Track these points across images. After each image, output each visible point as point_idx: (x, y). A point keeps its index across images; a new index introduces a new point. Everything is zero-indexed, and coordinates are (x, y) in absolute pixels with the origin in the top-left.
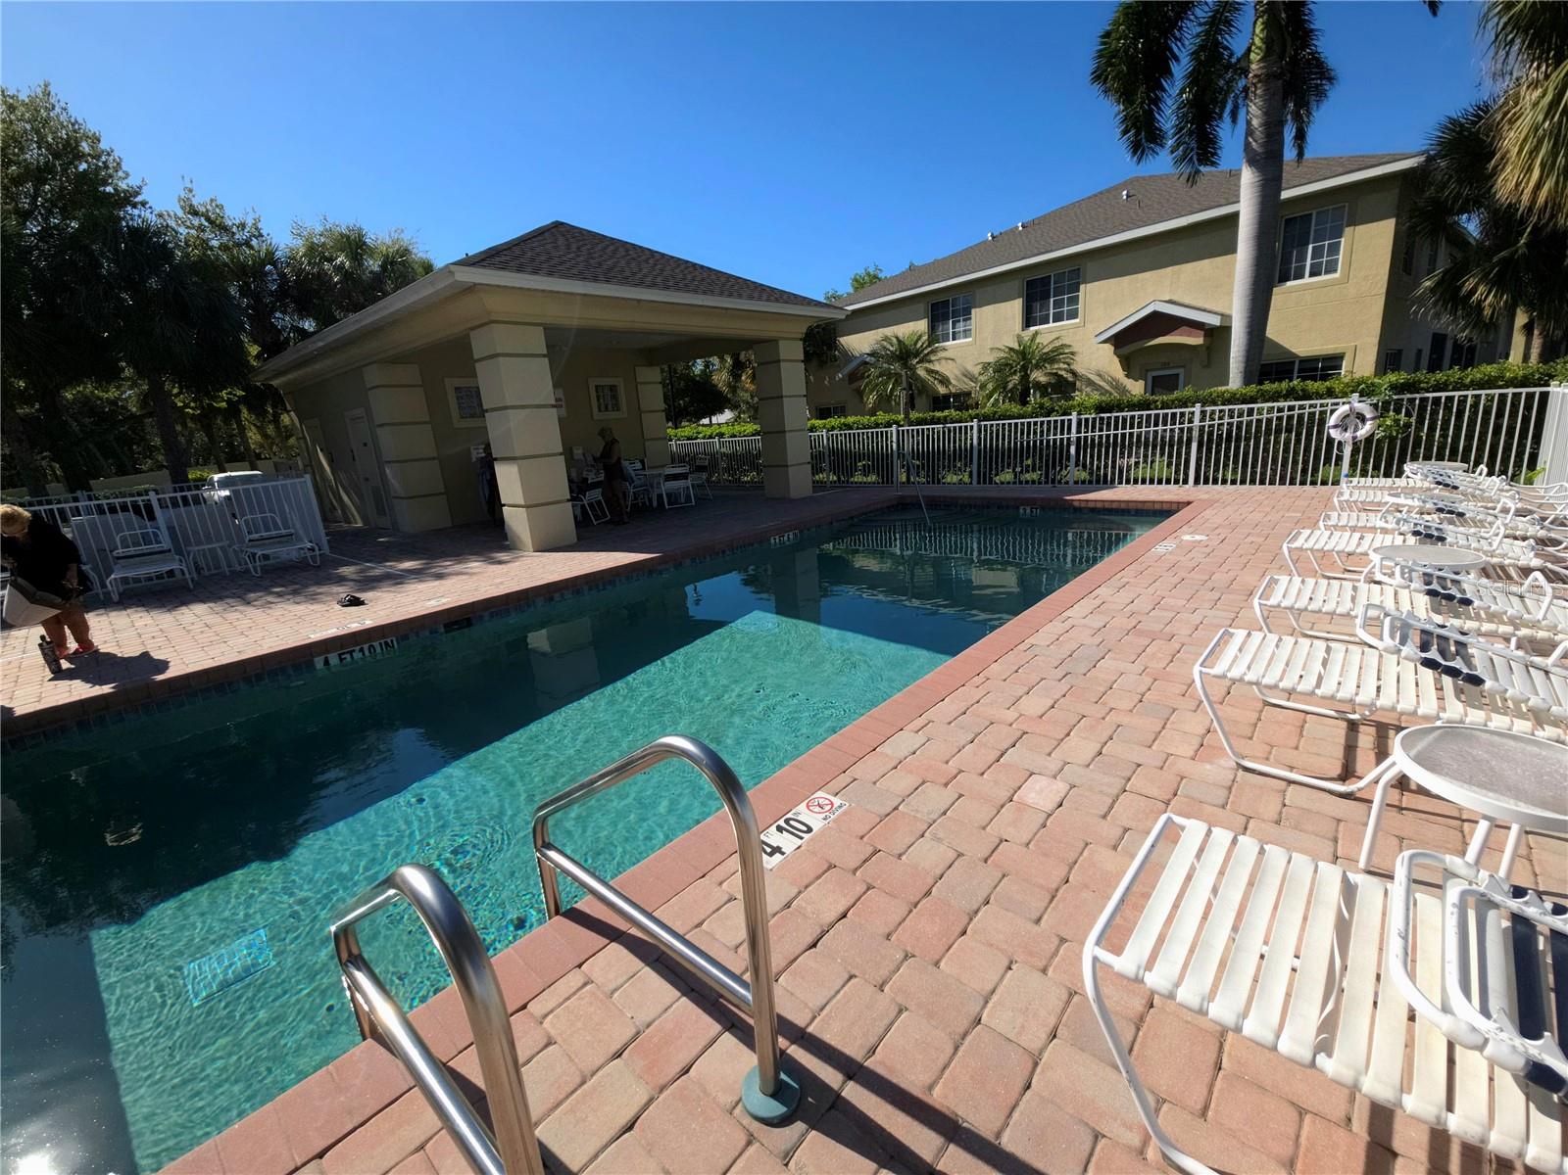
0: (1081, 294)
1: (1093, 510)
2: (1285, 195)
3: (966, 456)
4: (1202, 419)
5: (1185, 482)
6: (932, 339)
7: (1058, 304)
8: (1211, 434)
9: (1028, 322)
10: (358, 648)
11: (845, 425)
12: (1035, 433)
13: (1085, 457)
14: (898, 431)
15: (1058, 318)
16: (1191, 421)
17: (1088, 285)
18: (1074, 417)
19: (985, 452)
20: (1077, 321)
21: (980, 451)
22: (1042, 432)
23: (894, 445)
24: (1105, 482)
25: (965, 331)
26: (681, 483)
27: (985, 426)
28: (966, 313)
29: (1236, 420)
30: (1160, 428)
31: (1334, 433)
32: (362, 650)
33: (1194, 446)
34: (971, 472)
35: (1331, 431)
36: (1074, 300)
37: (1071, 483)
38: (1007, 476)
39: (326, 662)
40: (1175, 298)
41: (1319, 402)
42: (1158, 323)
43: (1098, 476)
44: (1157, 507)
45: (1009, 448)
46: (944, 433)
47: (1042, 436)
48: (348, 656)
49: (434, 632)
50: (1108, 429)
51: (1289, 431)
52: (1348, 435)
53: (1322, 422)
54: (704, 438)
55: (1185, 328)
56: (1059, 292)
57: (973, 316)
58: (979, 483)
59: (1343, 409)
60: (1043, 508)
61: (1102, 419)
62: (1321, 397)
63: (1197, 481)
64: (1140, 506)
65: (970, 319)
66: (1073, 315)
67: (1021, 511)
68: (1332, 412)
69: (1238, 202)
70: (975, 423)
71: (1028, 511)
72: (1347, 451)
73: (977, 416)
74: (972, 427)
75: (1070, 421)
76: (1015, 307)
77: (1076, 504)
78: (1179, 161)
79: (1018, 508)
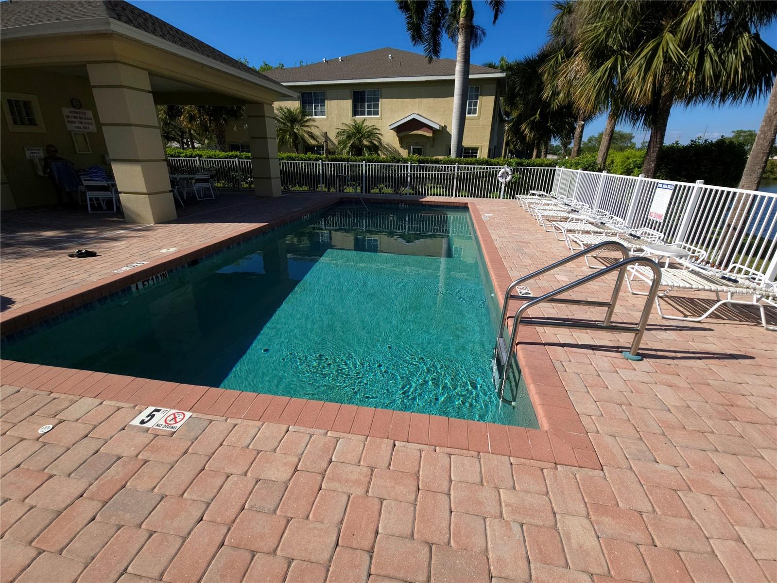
0: (380, 103)
1: (430, 206)
2: (471, 76)
3: (359, 179)
4: (458, 170)
5: (452, 196)
6: (304, 113)
7: (369, 106)
8: (461, 176)
9: (355, 113)
10: (151, 278)
11: (290, 158)
12: (392, 170)
13: (414, 183)
14: (322, 164)
15: (369, 113)
16: (454, 171)
17: (383, 100)
18: (409, 164)
19: (369, 178)
20: (378, 116)
21: (366, 177)
22: (395, 170)
23: (321, 171)
24: (422, 194)
25: (321, 112)
26: (205, 185)
27: (369, 165)
28: (322, 102)
29: (469, 171)
30: (443, 172)
31: (500, 179)
32: (152, 279)
33: (455, 180)
34: (362, 187)
35: (499, 178)
36: (377, 106)
37: (408, 194)
38: (376, 190)
39: (137, 288)
40: (420, 114)
41: (495, 167)
42: (414, 124)
43: (419, 191)
44: (455, 205)
45: (380, 177)
46: (348, 167)
47: (395, 172)
48: (146, 283)
49: (183, 267)
50: (423, 171)
51: (486, 177)
52: (504, 180)
53: (496, 175)
54: (186, 156)
55: (425, 128)
56: (369, 100)
57: (326, 104)
58: (366, 193)
59: (502, 170)
60: (409, 205)
61: (420, 166)
62: (495, 165)
63: (456, 196)
64: (448, 204)
65: (324, 105)
66: (376, 113)
67: (400, 205)
68: (499, 171)
69: (454, 75)
70: (364, 163)
71: (403, 206)
72: (503, 186)
73: (364, 160)
74: (362, 165)
75: (407, 166)
76: (348, 104)
77: (424, 203)
78: (426, 50)
79: (398, 204)
